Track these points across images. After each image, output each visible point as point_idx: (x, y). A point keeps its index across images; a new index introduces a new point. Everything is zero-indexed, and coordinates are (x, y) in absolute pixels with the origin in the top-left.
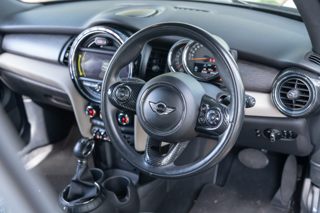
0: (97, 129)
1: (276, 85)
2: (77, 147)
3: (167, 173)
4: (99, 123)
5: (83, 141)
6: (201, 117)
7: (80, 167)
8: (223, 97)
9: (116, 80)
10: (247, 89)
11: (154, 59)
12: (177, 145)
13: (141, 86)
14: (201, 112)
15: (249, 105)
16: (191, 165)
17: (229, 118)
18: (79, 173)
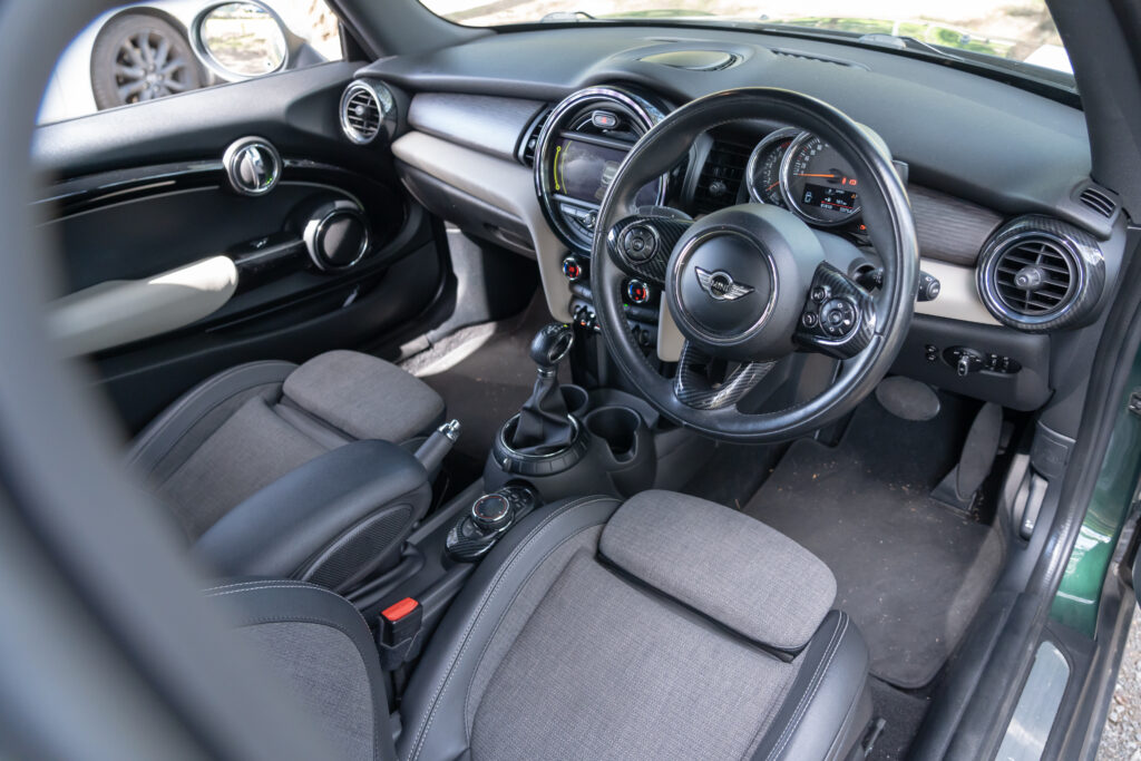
0: (582, 305)
1: (991, 251)
2: (538, 342)
3: (720, 427)
4: (587, 293)
5: (550, 329)
6: (808, 313)
7: (541, 384)
8: (865, 269)
9: (628, 210)
10: (926, 254)
11: (716, 166)
12: (748, 368)
13: (680, 230)
14: (809, 302)
15: (924, 296)
16: (775, 417)
17: (874, 322)
18: (538, 393)
